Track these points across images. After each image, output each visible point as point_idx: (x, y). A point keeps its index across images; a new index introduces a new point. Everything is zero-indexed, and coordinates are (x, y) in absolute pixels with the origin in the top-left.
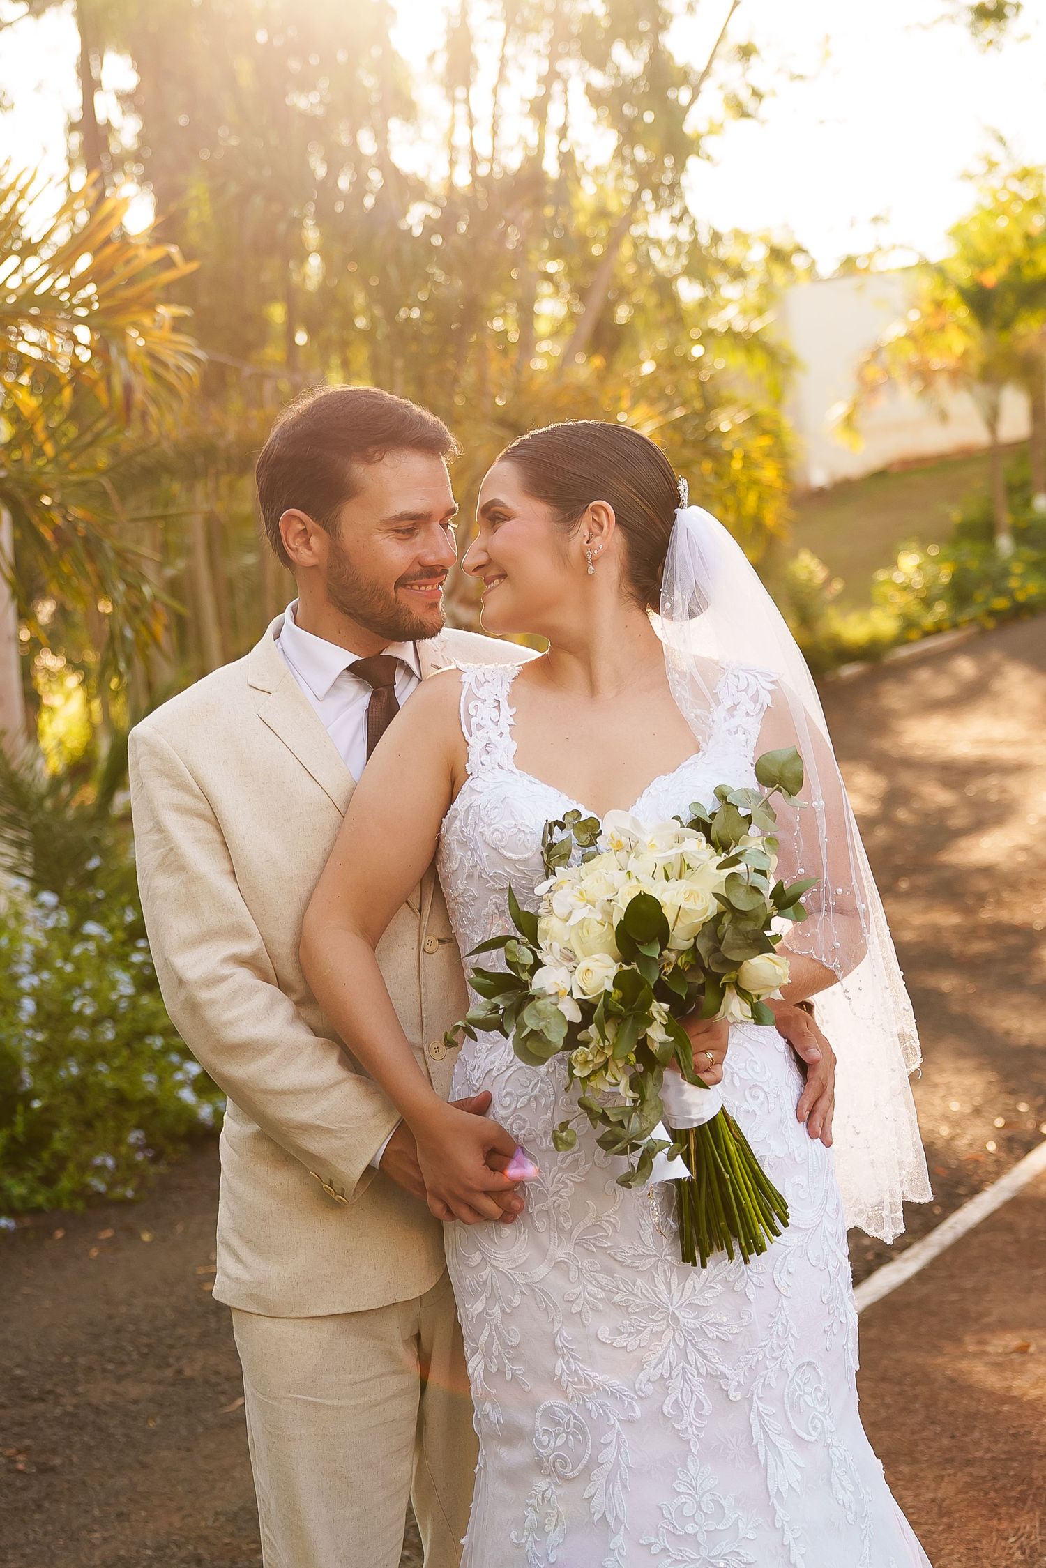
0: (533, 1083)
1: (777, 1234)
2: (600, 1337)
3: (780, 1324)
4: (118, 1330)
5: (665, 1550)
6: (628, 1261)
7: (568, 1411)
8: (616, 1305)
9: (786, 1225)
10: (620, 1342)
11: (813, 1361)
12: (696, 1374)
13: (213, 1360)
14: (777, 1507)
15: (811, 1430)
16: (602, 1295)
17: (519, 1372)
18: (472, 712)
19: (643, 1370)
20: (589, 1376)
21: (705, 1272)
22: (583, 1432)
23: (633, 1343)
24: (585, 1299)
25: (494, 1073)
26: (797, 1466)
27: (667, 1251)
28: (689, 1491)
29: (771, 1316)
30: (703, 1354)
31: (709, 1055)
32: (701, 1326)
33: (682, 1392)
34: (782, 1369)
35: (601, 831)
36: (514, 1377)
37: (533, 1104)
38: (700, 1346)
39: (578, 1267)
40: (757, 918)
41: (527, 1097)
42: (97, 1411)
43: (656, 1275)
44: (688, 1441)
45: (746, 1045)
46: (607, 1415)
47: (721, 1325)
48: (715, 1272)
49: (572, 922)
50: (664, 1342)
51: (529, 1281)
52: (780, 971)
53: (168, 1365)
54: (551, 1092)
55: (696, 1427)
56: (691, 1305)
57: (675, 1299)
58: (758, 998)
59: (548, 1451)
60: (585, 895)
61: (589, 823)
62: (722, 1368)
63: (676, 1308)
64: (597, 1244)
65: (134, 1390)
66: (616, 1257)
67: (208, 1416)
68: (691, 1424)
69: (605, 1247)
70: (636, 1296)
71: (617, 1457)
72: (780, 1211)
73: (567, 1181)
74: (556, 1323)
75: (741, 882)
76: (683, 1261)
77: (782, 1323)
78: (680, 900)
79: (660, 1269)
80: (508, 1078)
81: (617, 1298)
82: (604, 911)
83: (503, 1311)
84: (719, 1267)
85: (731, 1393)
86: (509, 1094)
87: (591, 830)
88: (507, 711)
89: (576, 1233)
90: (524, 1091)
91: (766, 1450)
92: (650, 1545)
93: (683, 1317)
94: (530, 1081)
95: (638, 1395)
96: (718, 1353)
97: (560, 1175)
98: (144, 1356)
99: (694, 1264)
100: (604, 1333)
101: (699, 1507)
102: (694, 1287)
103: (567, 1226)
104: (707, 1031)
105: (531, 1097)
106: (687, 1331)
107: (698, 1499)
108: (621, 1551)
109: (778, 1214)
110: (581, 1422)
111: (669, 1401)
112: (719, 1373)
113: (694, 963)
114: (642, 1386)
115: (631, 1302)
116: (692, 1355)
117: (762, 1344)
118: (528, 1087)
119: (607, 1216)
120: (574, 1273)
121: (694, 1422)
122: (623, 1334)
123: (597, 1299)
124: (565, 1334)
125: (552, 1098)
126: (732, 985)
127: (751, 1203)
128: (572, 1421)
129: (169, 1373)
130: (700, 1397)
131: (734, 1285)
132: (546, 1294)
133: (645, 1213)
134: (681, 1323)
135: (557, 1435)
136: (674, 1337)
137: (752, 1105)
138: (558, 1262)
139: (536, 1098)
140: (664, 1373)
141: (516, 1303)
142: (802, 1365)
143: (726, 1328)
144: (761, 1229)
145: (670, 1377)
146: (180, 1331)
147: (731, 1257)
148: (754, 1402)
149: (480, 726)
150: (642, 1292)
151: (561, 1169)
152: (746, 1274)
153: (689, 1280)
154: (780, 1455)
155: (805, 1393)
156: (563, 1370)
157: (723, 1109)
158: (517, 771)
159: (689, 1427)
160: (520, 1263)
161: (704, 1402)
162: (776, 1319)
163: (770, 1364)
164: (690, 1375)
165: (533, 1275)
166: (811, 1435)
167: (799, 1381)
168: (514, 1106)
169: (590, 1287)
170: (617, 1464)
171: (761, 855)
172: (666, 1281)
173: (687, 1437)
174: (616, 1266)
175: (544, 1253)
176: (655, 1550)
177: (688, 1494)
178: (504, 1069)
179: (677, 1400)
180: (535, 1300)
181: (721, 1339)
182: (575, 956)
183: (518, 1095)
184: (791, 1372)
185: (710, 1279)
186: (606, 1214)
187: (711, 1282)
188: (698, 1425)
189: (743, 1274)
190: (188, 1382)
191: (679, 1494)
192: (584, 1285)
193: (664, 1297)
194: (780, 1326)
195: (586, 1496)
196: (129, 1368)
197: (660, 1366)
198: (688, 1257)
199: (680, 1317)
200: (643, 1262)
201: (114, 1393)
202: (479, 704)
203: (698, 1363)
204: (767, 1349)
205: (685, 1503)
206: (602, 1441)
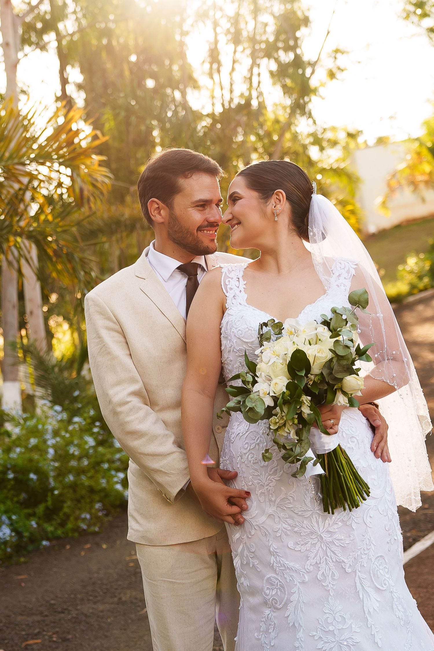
0: (257, 438)
1: (364, 499)
2: (289, 546)
3: (367, 539)
4: (94, 583)
5: (320, 638)
6: (300, 513)
7: (277, 579)
8: (296, 532)
9: (368, 496)
10: (298, 548)
11: (383, 555)
12: (331, 561)
13: (134, 594)
14: (369, 618)
15: (383, 584)
16: (290, 528)
17: (255, 563)
18: (227, 283)
19: (308, 560)
20: (285, 563)
21: (334, 517)
22: (283, 588)
23: (303, 548)
24: (282, 530)
25: (241, 435)
26: (377, 601)
27: (317, 509)
28: (330, 612)
29: (363, 536)
30: (334, 552)
31: (332, 421)
32: (333, 541)
33: (325, 569)
34: (369, 559)
35: (284, 328)
36: (253, 565)
37: (257, 447)
38: (333, 549)
39: (278, 516)
40: (348, 359)
41: (255, 444)
42: (86, 616)
43: (312, 519)
44: (329, 590)
45: (348, 419)
46: (294, 581)
47: (342, 540)
48: (338, 517)
49: (270, 364)
50: (317, 548)
51: (258, 524)
52: (359, 383)
53: (115, 596)
54: (265, 441)
55: (332, 584)
56: (328, 531)
57: (321, 529)
58: (351, 395)
59: (269, 597)
60: (275, 352)
61: (278, 324)
62: (342, 558)
63: (322, 533)
64: (287, 506)
65: (101, 607)
66: (295, 511)
67: (133, 616)
68: (330, 583)
69: (290, 508)
70: (304, 528)
71: (298, 598)
72: (366, 490)
73: (272, 479)
74: (270, 541)
75: (340, 343)
76: (324, 512)
77: (368, 539)
78: (316, 353)
79: (314, 516)
80: (247, 436)
81: (296, 529)
82: (284, 359)
83: (248, 537)
84: (339, 515)
85: (347, 569)
86: (247, 443)
87: (279, 328)
88: (242, 282)
89: (277, 502)
90: (253, 441)
91: (363, 594)
92: (314, 636)
93: (325, 537)
94: (256, 437)
95: (306, 571)
96: (340, 552)
97: (269, 477)
98: (105, 593)
99: (329, 513)
100: (291, 545)
101: (335, 619)
102: (329, 524)
103: (273, 499)
104: (330, 411)
105: (256, 444)
106: (326, 543)
107: (334, 615)
108: (302, 639)
109: (365, 491)
110: (282, 583)
111: (320, 573)
112: (341, 561)
113: (321, 379)
114: (308, 567)
115: (302, 531)
116: (329, 553)
117: (359, 548)
118: (255, 439)
119: (290, 494)
120: (277, 519)
121: (331, 582)
122: (299, 544)
123: (287, 530)
124: (274, 545)
125: (265, 444)
126: (339, 389)
127: (353, 486)
128: (279, 583)
129: (116, 600)
130: (333, 571)
131: (346, 523)
132: (265, 529)
133: (307, 492)
134: (324, 539)
135: (273, 590)
136: (321, 545)
137: (352, 445)
138: (269, 515)
139: (258, 444)
140: (317, 561)
141: (253, 533)
142: (378, 557)
143: (343, 541)
144: (358, 498)
145: (320, 563)
146: (120, 583)
147: (345, 510)
148: (357, 573)
149: (231, 289)
150: (306, 526)
151: (269, 475)
152: (351, 518)
153: (327, 521)
154: (369, 596)
155: (380, 569)
156: (274, 561)
157: (339, 445)
158: (247, 305)
159: (329, 584)
160: (254, 516)
161: (335, 573)
162: (365, 537)
163: (363, 556)
164: (328, 562)
165: (260, 521)
166: (383, 587)
167: (377, 564)
168: (249, 448)
169: (284, 525)
170: (298, 601)
171: (348, 332)
172: (317, 521)
173: (328, 589)
174: (295, 516)
175: (264, 512)
176: (316, 638)
177: (330, 613)
178: (245, 433)
179: (323, 573)
180: (261, 531)
181: (341, 546)
182: (272, 379)
183: (251, 443)
184: (373, 560)
185: (336, 520)
186: (290, 493)
187: (336, 521)
188: (333, 583)
189: (350, 517)
190: (124, 603)
191: (326, 613)
192: (282, 524)
193: (316, 528)
194: (367, 540)
195: (286, 616)
196: (99, 598)
197: (316, 558)
198: (326, 510)
199: (323, 537)
200: (306, 513)
201: (93, 608)
202: (230, 280)
203: (332, 557)
204: (362, 550)
205: (328, 617)
206: (292, 591)
